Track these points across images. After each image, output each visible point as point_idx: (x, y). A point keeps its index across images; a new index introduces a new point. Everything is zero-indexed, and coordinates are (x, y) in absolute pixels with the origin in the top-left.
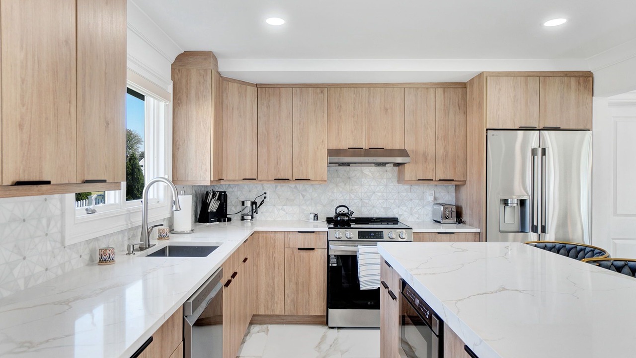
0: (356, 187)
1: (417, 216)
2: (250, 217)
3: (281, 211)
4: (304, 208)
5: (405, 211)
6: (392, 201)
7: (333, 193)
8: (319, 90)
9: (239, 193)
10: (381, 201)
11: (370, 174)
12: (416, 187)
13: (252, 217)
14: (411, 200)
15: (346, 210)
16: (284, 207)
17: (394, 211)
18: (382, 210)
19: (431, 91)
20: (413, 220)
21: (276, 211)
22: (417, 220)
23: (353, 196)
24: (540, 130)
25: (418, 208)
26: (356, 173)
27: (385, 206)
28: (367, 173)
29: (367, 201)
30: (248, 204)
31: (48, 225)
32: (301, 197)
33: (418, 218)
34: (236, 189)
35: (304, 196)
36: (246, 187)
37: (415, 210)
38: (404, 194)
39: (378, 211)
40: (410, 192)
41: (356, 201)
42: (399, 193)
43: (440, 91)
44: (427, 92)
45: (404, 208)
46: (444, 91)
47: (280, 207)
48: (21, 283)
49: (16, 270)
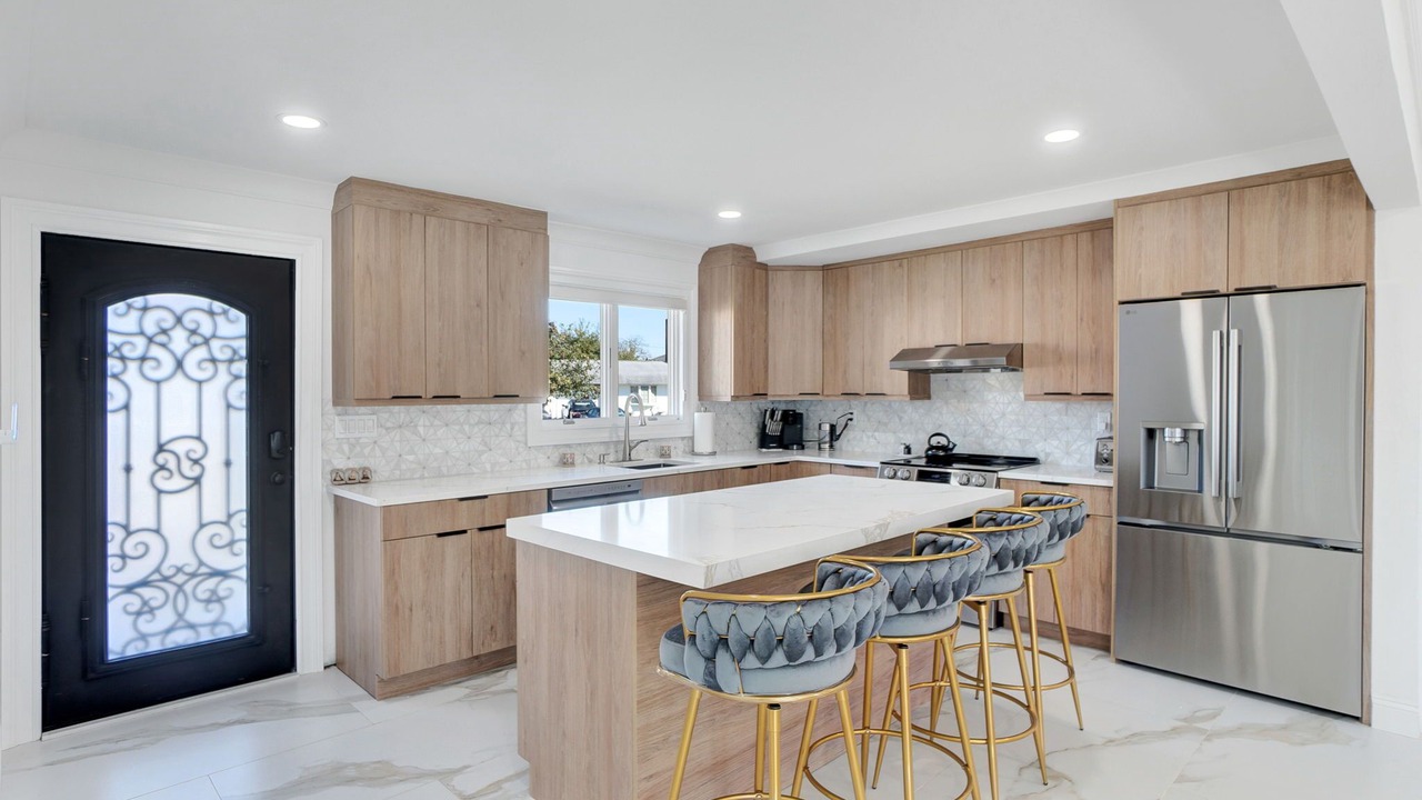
0: (975, 406)
1: (1078, 456)
2: (827, 446)
3: (871, 440)
4: (901, 436)
5: (1056, 447)
6: (1034, 430)
7: (941, 413)
8: (896, 263)
9: (823, 412)
10: (1014, 429)
11: (997, 385)
12: (1078, 406)
13: (831, 446)
14: (1068, 429)
15: (943, 441)
16: (876, 434)
17: (1037, 446)
18: (1017, 444)
19: (1069, 241)
20: (1070, 463)
21: (865, 439)
22: (1079, 465)
23: (970, 420)
24: (1228, 295)
25: (1079, 443)
26: (975, 382)
27: (1021, 437)
28: (993, 383)
29: (992, 429)
30: (827, 428)
31: (512, 429)
32: (897, 420)
33: (1079, 461)
34: (819, 408)
35: (900, 419)
36: (830, 405)
37: (1074, 447)
38: (1055, 418)
39: (1010, 445)
40: (1066, 415)
41: (974, 428)
42: (1045, 416)
43: (1085, 237)
44: (1062, 243)
45: (1055, 443)
46: (1093, 236)
47: (870, 434)
48: (488, 467)
49: (484, 457)
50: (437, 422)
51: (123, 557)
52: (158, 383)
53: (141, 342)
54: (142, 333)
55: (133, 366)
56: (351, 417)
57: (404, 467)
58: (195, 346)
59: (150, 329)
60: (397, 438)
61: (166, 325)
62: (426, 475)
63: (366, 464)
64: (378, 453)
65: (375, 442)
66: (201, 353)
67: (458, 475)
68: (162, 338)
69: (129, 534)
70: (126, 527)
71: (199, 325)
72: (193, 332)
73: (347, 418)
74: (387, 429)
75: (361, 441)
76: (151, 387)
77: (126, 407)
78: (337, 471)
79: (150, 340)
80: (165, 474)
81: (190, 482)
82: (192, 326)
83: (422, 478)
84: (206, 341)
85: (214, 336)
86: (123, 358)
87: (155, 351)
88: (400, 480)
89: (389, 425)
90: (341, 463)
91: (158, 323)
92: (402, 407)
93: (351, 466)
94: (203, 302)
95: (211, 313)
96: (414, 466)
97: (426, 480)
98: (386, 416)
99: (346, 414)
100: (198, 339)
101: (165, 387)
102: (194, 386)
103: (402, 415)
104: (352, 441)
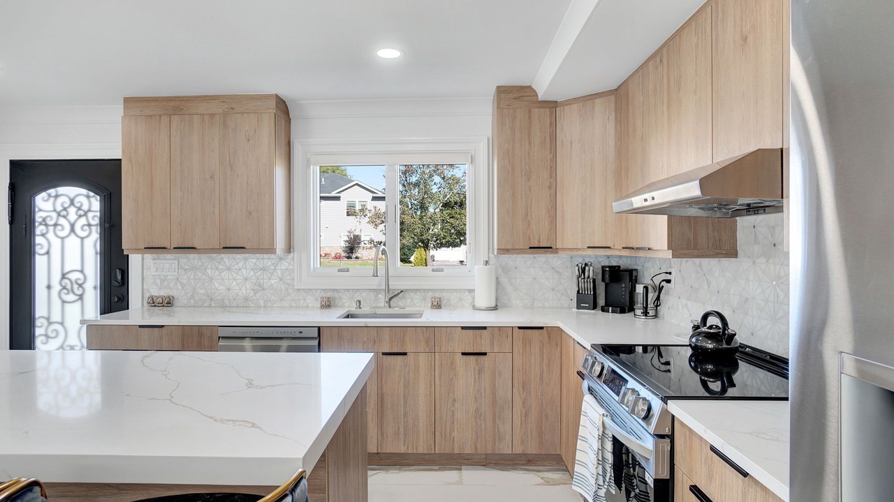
31: (282, 274)
48: (262, 303)
49: (258, 295)
50: (220, 267)
51: (47, 336)
52: (63, 238)
53: (54, 215)
54: (55, 210)
55: (51, 229)
56: (160, 261)
57: (197, 298)
58: (80, 216)
59: (59, 208)
60: (192, 277)
61: (66, 205)
62: (213, 305)
63: (171, 294)
64: (179, 287)
65: (177, 279)
66: (83, 221)
67: (238, 307)
68: (64, 213)
69: (50, 323)
70: (48, 319)
71: (82, 205)
72: (79, 209)
73: (158, 261)
74: (185, 270)
75: (168, 277)
76: (59, 240)
77: (48, 253)
78: (152, 298)
79: (59, 214)
80: (65, 291)
81: (77, 297)
82: (78, 205)
83: (210, 306)
84: (86, 214)
85: (89, 210)
86: (46, 225)
87: (62, 221)
88: (194, 307)
89: (186, 267)
90: (155, 292)
91: (62, 205)
92: (196, 255)
93: (162, 294)
94: (84, 191)
95: (88, 197)
96: (204, 297)
97: (213, 309)
98: (185, 261)
99: (158, 259)
100: (81, 212)
101: (67, 240)
102: (79, 240)
103: (196, 261)
104: (162, 277)
